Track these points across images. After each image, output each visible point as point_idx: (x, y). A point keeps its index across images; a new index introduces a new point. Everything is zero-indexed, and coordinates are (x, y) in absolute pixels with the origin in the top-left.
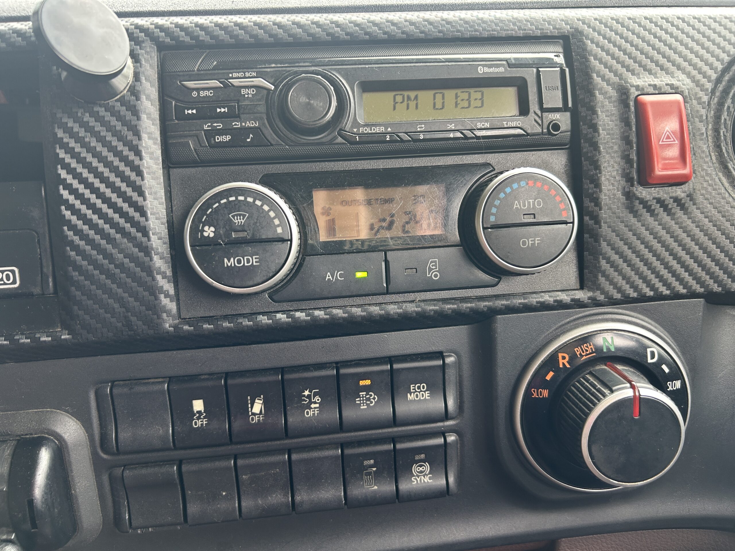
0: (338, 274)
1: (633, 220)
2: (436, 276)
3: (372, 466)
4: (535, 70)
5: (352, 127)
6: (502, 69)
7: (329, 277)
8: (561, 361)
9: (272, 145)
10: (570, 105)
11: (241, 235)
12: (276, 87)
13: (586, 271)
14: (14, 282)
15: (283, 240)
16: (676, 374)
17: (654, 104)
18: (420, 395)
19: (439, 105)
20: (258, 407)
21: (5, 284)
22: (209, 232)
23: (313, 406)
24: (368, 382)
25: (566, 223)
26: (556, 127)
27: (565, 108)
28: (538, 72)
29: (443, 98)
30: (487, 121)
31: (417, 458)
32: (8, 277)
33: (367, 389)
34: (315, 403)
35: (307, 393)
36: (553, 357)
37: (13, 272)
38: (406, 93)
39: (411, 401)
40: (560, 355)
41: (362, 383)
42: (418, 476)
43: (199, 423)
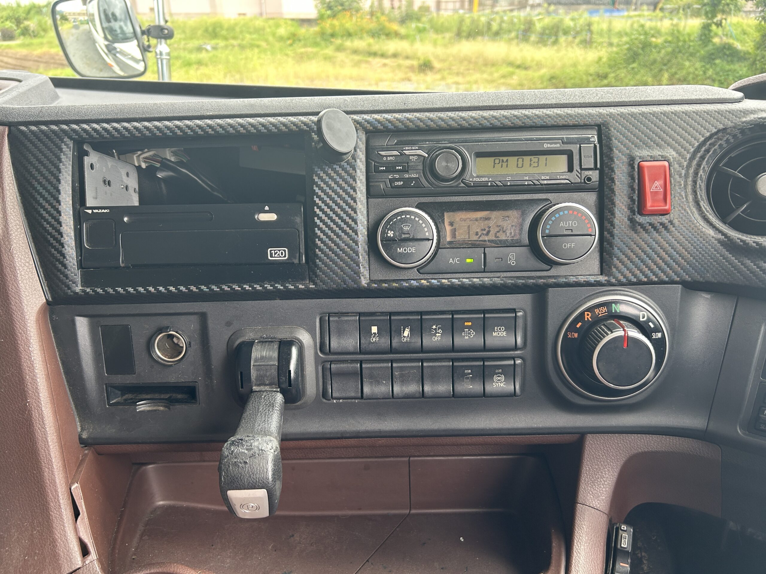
0: (456, 260)
1: (635, 235)
2: (513, 263)
3: (469, 374)
4: (578, 145)
5: (470, 178)
6: (558, 145)
7: (451, 261)
8: (586, 317)
9: (424, 187)
10: (598, 166)
11: (407, 236)
12: (429, 155)
13: (604, 264)
14: (285, 256)
15: (429, 240)
16: (658, 329)
17: (648, 167)
18: (500, 334)
19: (520, 165)
20: (407, 333)
21: (280, 257)
22: (391, 234)
23: (437, 335)
24: (470, 324)
25: (591, 235)
26: (589, 179)
27: (596, 168)
28: (580, 147)
29: (523, 161)
30: (547, 175)
31: (497, 371)
32: (282, 254)
33: (469, 327)
34: (439, 333)
35: (434, 327)
36: (582, 314)
37: (285, 251)
38: (501, 158)
39: (495, 336)
40: (586, 313)
41: (466, 324)
42: (497, 383)
43: (374, 340)
